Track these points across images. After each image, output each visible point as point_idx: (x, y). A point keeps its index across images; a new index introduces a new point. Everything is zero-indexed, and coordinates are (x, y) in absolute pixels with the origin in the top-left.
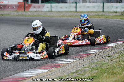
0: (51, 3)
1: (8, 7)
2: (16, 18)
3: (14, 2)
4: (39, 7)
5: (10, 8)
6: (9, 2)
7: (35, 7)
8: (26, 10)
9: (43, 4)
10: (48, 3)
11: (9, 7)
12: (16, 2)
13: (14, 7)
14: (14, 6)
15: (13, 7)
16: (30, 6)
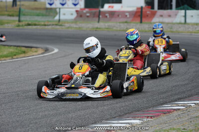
0: (186, 9)
1: (118, 16)
2: (115, 35)
3: (130, 7)
4: (170, 16)
5: (122, 17)
6: (122, 7)
7: (161, 16)
8: (143, 22)
9: (177, 11)
10: (181, 9)
11: (120, 16)
12: (133, 7)
13: (128, 16)
14: (127, 14)
15: (126, 16)
16: (154, 14)
